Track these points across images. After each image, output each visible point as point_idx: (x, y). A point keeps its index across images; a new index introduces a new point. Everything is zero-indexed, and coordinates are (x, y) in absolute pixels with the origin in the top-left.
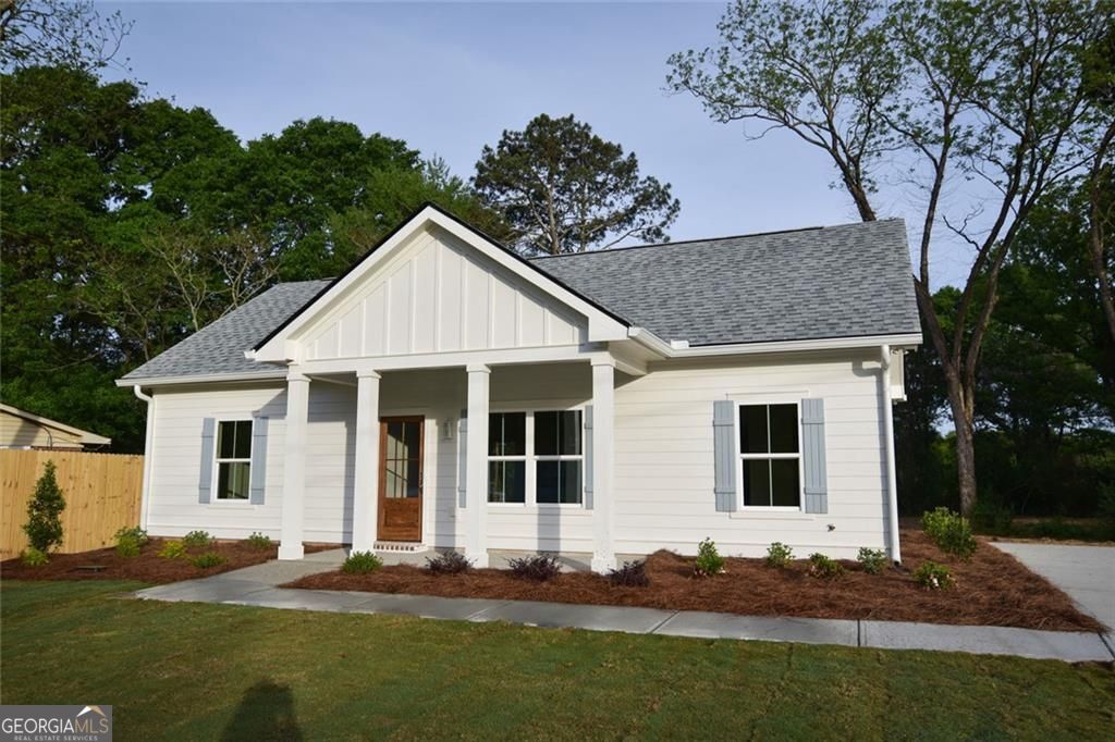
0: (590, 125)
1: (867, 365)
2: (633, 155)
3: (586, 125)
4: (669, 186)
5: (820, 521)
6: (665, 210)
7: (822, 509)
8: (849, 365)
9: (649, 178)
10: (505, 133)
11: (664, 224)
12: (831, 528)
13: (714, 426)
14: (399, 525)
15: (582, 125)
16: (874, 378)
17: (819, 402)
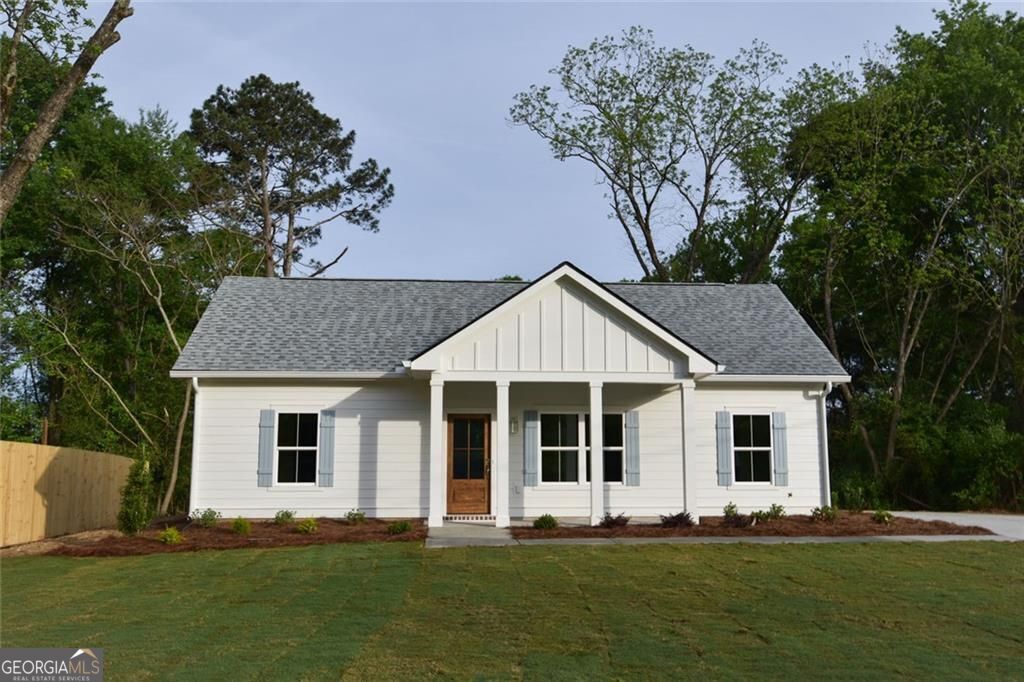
0: (312, 95)
1: (811, 393)
2: (353, 133)
3: (308, 95)
4: (388, 171)
5: (783, 491)
6: (378, 194)
7: (785, 484)
8: (801, 393)
9: (370, 160)
10: (221, 87)
11: (374, 207)
12: (790, 495)
13: (717, 428)
14: (467, 501)
15: (305, 93)
16: (815, 401)
17: (783, 415)
